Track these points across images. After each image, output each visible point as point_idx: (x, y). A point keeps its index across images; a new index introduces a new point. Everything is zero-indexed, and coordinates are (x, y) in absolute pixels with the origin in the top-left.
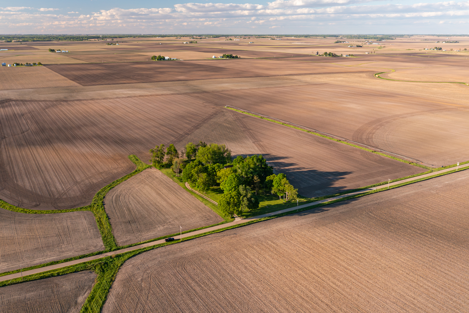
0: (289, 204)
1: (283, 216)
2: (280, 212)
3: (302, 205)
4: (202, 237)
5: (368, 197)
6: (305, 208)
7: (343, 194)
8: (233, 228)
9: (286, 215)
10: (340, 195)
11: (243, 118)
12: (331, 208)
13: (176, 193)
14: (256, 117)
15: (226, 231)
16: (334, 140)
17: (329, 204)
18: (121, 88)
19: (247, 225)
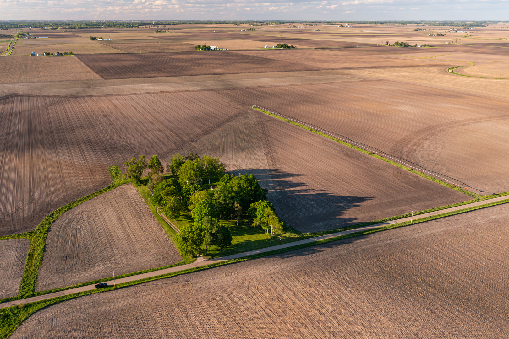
0: (274, 240)
1: (259, 258)
2: (258, 252)
3: (291, 242)
4: (143, 284)
5: (382, 234)
6: (292, 247)
7: (349, 229)
8: (187, 273)
9: (264, 256)
10: (345, 230)
11: (267, 121)
12: (326, 249)
13: (141, 220)
14: (283, 120)
15: (178, 276)
16: (366, 153)
17: (325, 243)
18: (145, 83)
19: (208, 269)
